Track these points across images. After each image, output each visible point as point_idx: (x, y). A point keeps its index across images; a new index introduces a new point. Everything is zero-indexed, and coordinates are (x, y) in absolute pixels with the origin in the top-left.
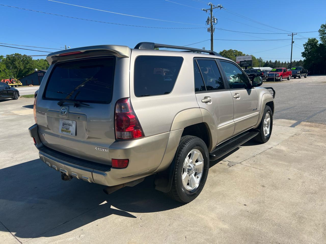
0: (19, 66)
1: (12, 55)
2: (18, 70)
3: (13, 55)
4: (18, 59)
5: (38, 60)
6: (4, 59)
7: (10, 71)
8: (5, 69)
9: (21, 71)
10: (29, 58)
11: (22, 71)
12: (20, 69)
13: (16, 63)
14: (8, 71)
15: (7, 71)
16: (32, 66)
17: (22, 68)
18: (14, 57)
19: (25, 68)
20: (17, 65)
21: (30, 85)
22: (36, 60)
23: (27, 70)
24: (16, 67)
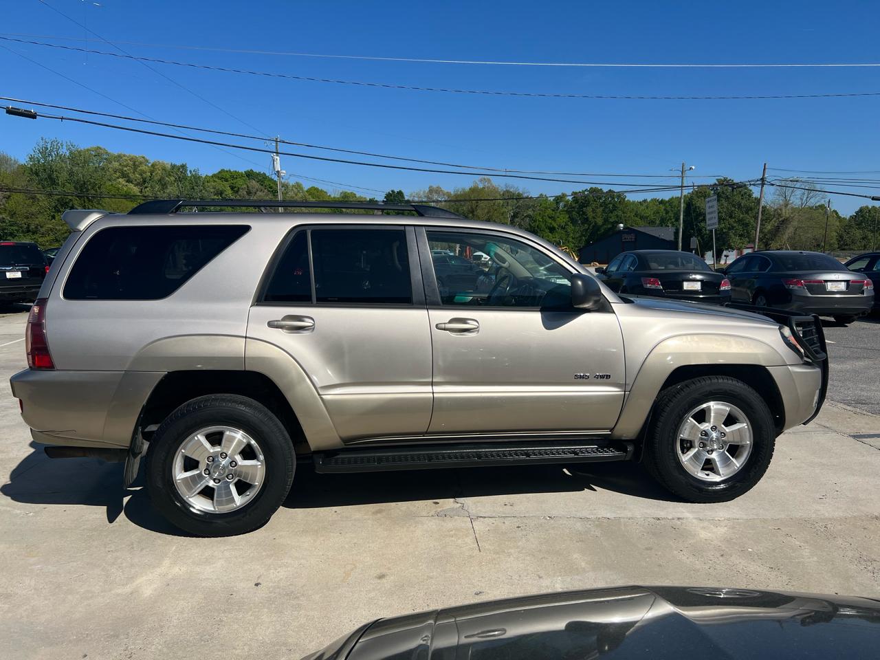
0: (594, 218)
1: (583, 192)
2: (589, 225)
3: (586, 193)
4: (595, 201)
5: (645, 201)
6: (568, 201)
7: (577, 228)
8: (566, 225)
9: (596, 228)
10: (619, 196)
11: (598, 229)
12: (596, 223)
13: (589, 210)
14: (573, 228)
15: (570, 228)
16: (623, 218)
17: (600, 221)
18: (586, 196)
19: (606, 221)
20: (590, 214)
21: (592, 264)
22: (640, 202)
23: (610, 226)
24: (587, 219)
